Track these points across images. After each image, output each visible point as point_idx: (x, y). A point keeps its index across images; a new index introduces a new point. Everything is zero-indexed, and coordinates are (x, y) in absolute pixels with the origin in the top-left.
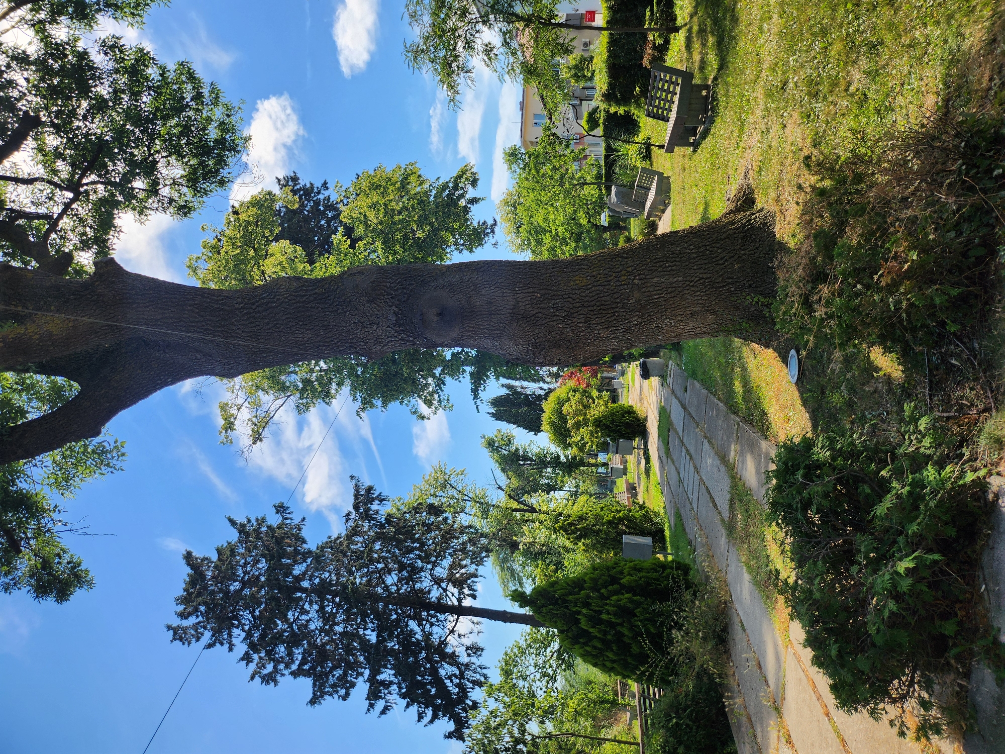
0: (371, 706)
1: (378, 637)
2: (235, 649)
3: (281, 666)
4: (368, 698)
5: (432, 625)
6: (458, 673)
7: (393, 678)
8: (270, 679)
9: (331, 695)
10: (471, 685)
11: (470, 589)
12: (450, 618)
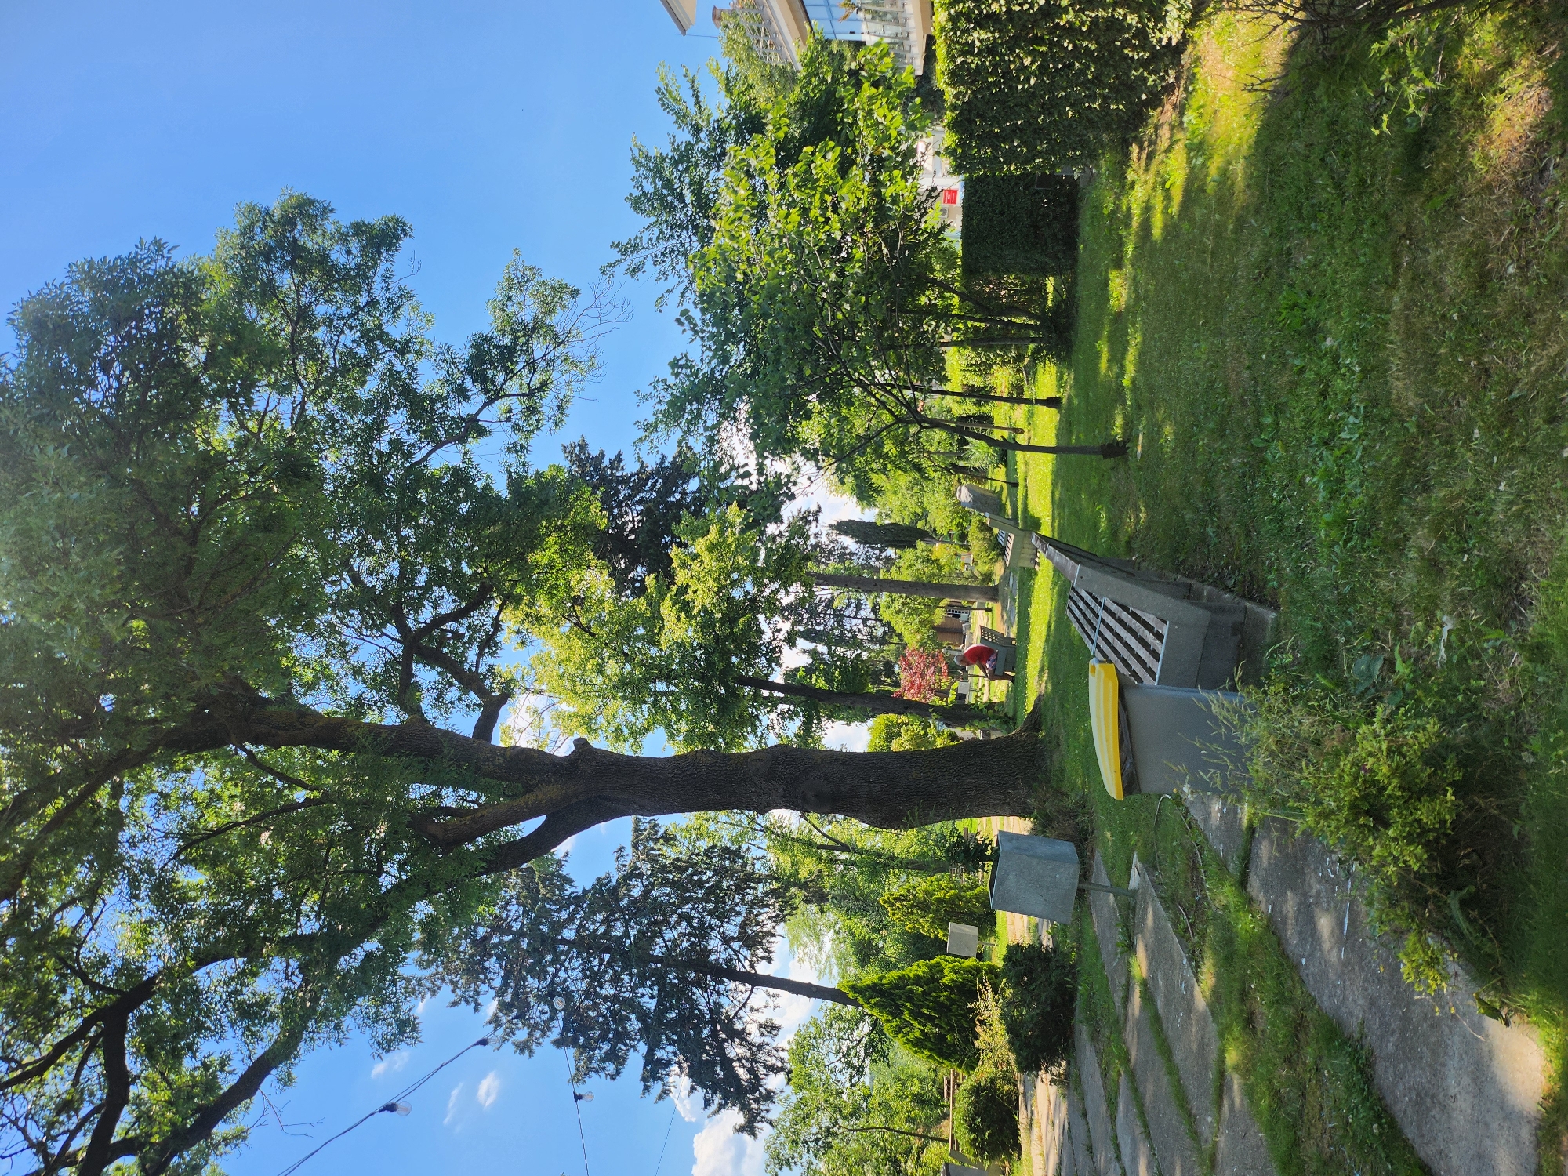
0: (647, 1088)
1: (658, 1004)
2: (481, 1009)
3: (538, 1034)
4: (644, 1079)
5: (719, 994)
6: (748, 1054)
7: (671, 1056)
8: (524, 1047)
9: (597, 1072)
10: (763, 1071)
11: (766, 950)
12: (741, 987)
